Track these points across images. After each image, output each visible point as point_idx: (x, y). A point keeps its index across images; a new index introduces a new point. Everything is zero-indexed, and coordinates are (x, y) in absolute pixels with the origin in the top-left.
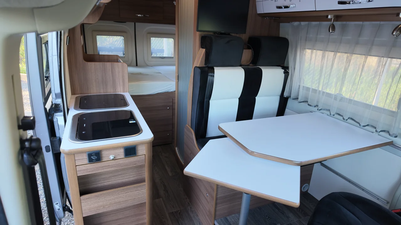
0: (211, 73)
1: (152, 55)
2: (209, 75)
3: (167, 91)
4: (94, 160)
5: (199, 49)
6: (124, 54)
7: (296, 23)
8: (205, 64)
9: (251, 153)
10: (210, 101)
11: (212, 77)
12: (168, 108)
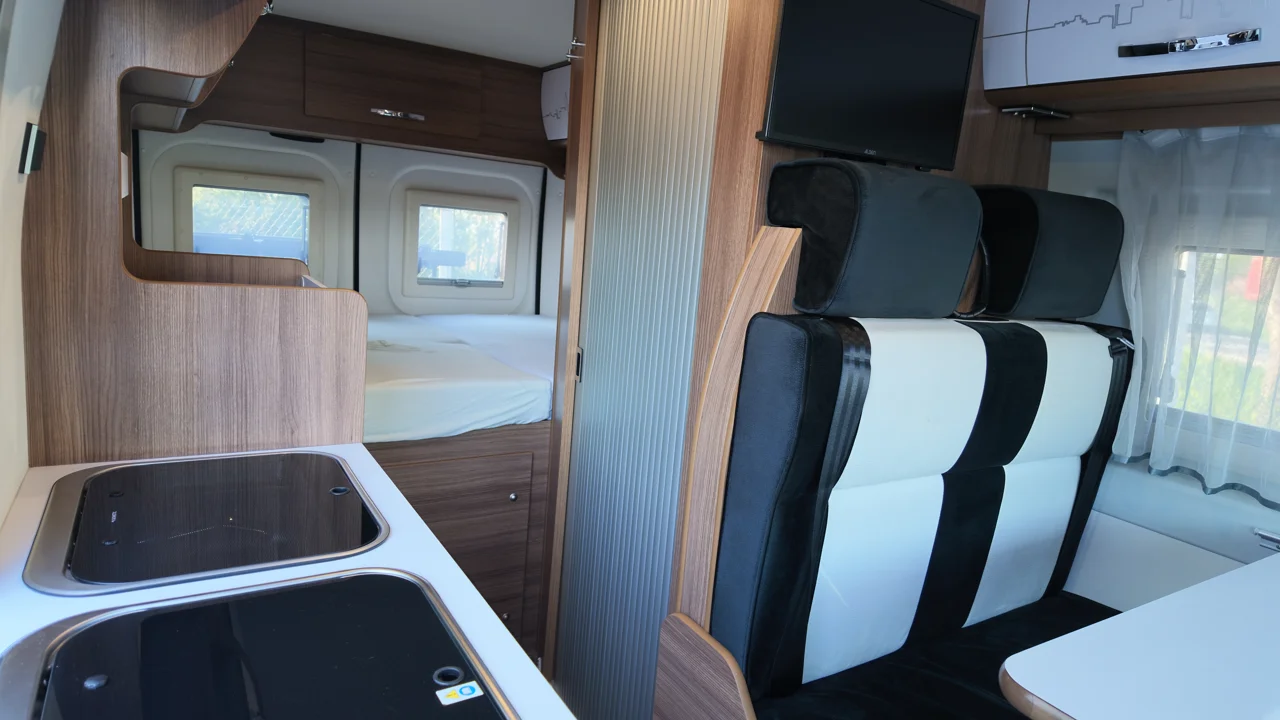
1: (419, 272)
2: (847, 362)
3: (512, 422)
5: (757, 232)
7: (1161, 138)
12: (513, 496)
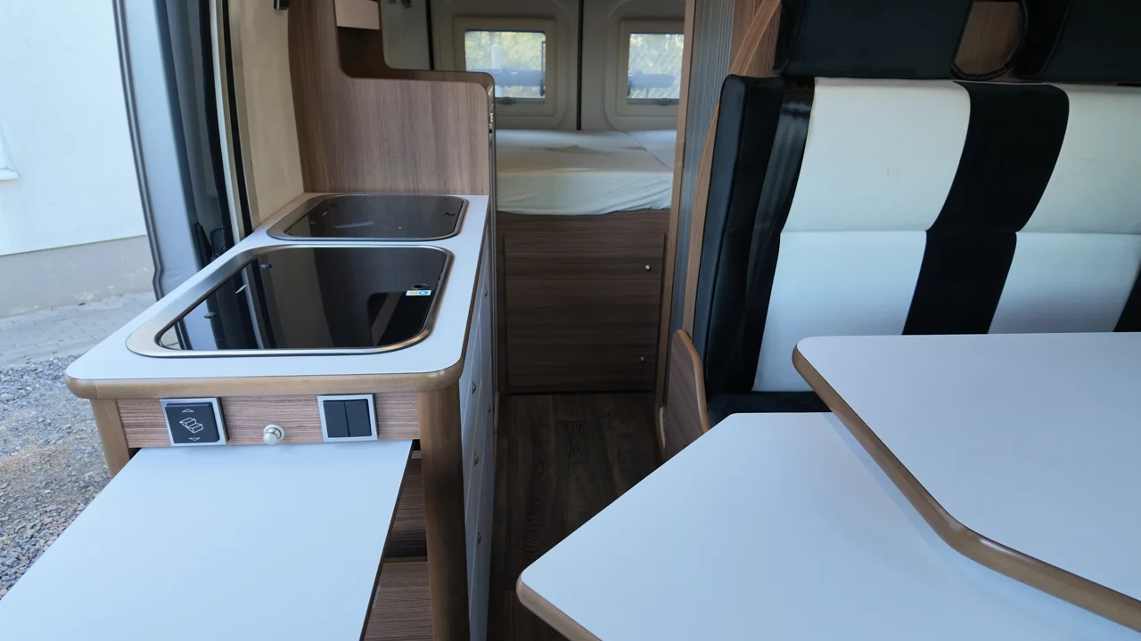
0: (798, 101)
1: (629, 93)
2: (787, 112)
3: (647, 207)
4: (193, 435)
6: (542, 93)
8: (778, 64)
9: (965, 540)
10: (783, 236)
11: (800, 120)
12: (648, 267)
